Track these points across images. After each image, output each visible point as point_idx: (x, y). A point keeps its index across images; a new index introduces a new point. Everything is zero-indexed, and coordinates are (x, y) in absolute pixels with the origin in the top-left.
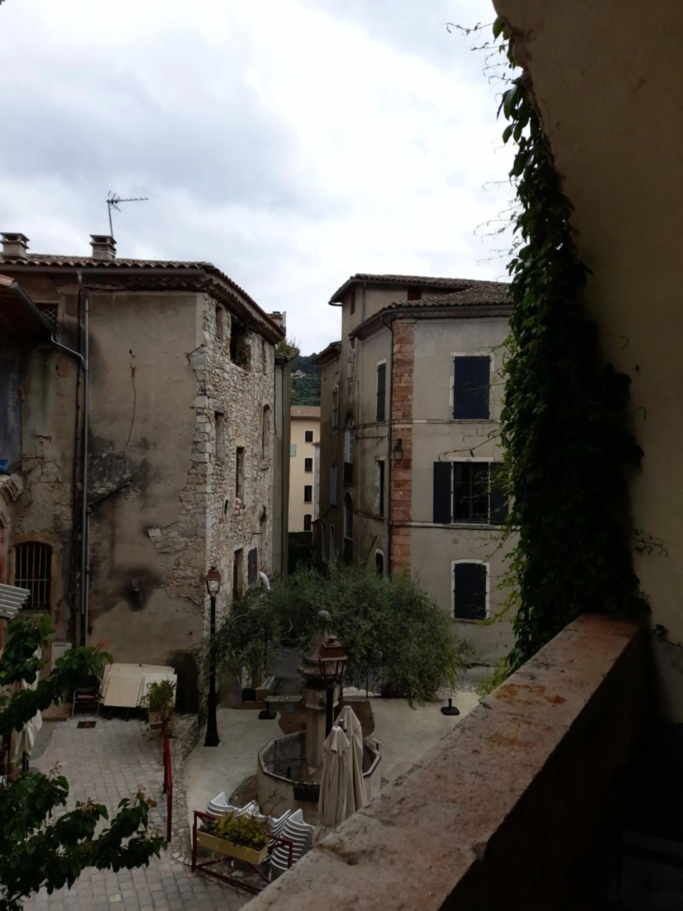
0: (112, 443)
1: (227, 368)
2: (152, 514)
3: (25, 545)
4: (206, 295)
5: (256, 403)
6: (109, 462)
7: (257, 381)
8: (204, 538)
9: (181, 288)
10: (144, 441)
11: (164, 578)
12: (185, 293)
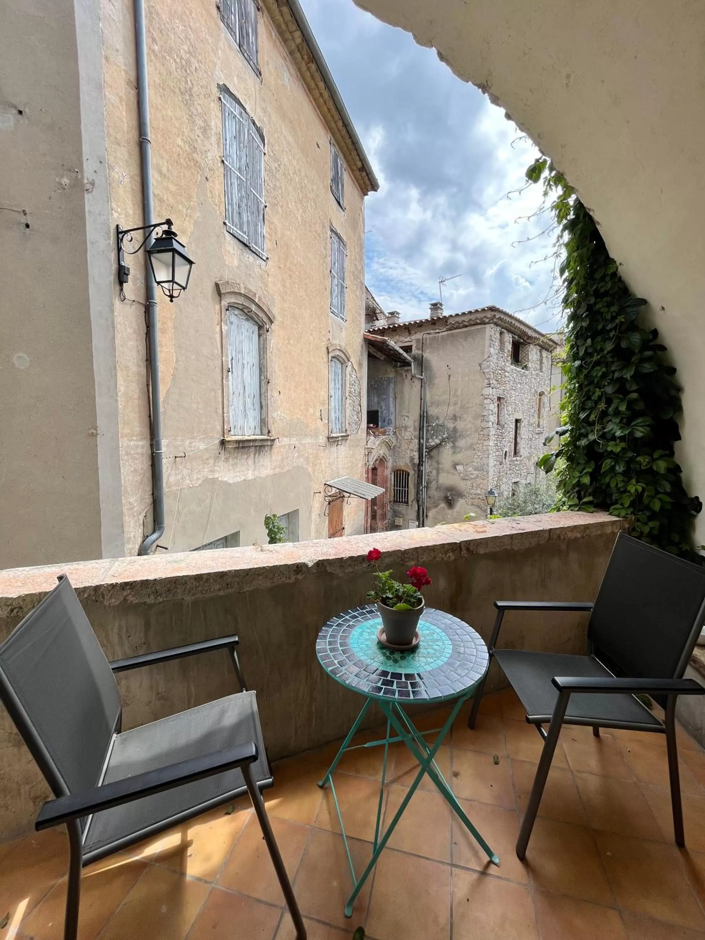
0: (438, 418)
1: (508, 369)
2: (459, 457)
3: (397, 470)
4: (492, 325)
5: (533, 390)
6: (436, 429)
7: (535, 377)
8: (487, 472)
9: (477, 324)
10: (455, 416)
11: (465, 493)
12: (479, 327)
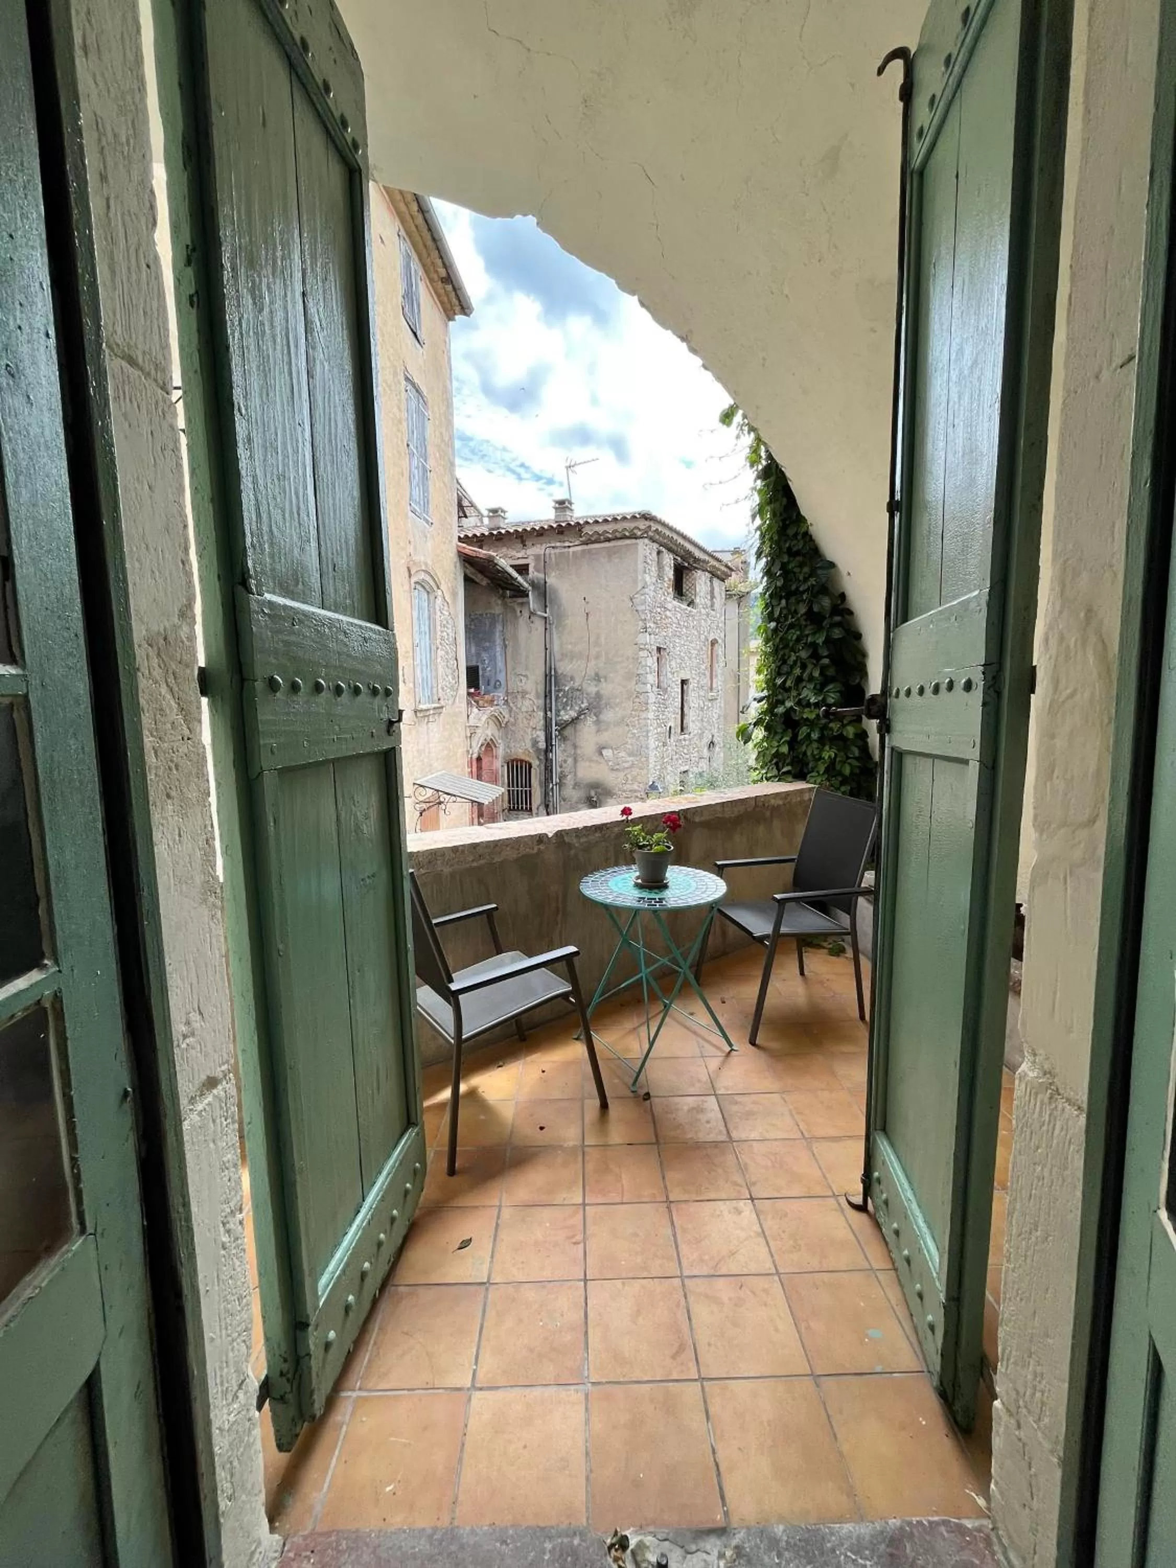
0: (572, 678)
1: (669, 606)
2: (605, 737)
3: (513, 761)
4: (646, 541)
5: (703, 637)
6: (570, 695)
7: (704, 617)
8: (647, 758)
9: (624, 537)
10: (597, 675)
11: (616, 790)
12: (628, 542)
